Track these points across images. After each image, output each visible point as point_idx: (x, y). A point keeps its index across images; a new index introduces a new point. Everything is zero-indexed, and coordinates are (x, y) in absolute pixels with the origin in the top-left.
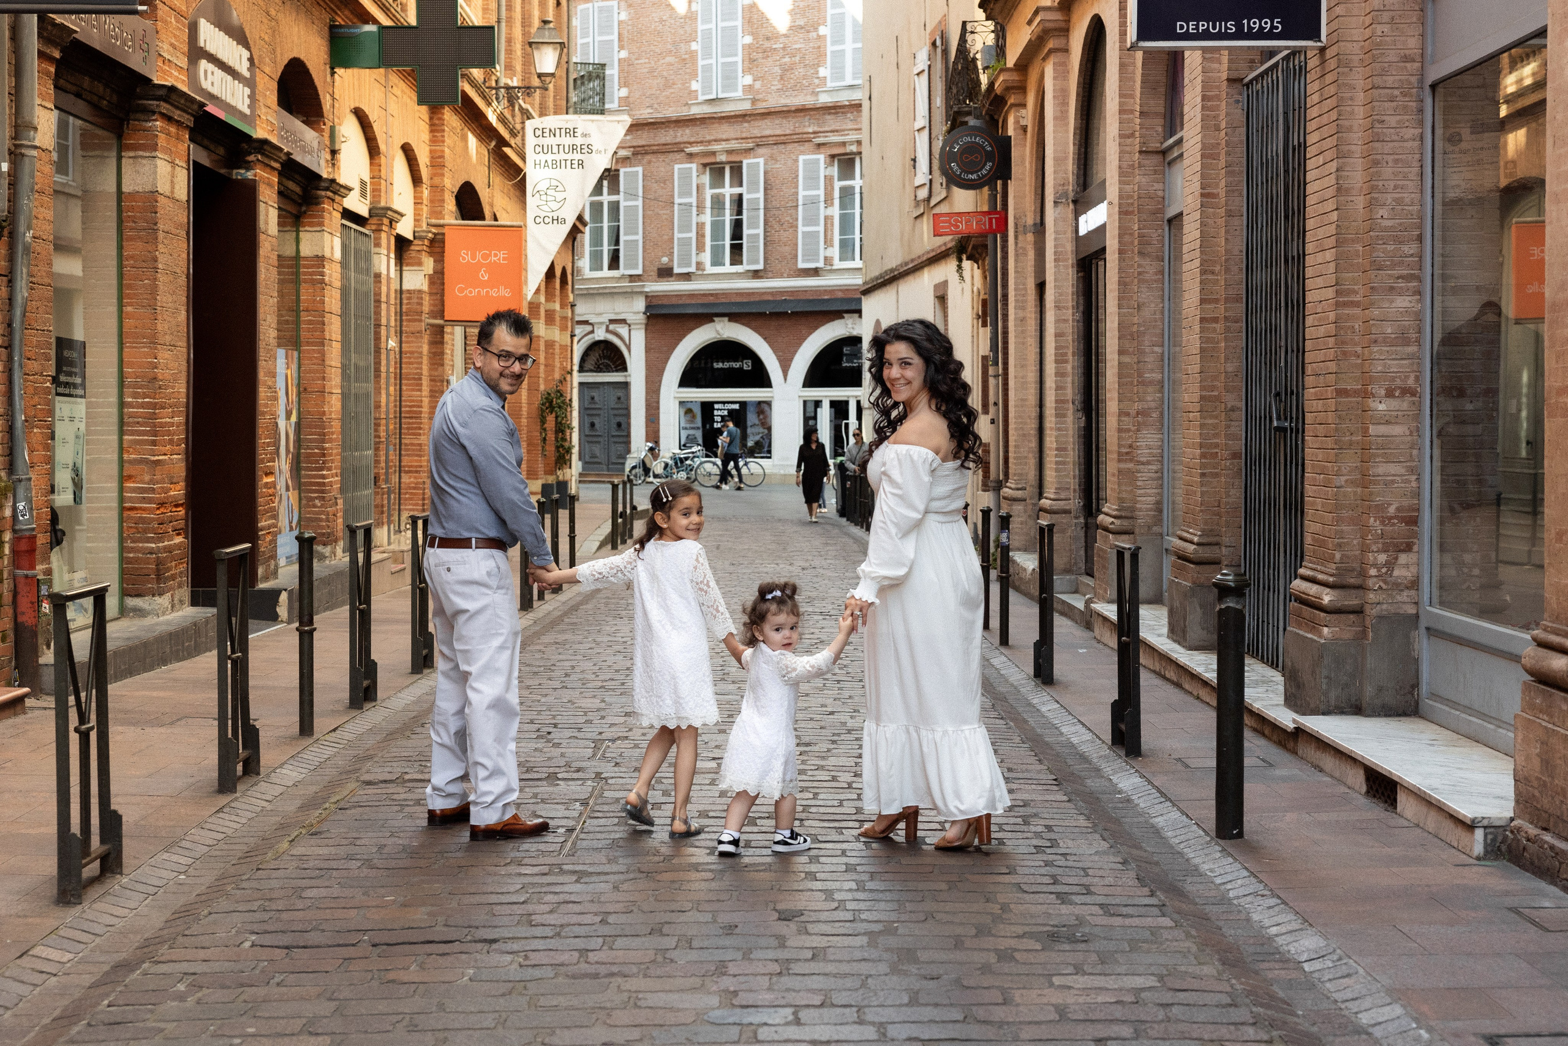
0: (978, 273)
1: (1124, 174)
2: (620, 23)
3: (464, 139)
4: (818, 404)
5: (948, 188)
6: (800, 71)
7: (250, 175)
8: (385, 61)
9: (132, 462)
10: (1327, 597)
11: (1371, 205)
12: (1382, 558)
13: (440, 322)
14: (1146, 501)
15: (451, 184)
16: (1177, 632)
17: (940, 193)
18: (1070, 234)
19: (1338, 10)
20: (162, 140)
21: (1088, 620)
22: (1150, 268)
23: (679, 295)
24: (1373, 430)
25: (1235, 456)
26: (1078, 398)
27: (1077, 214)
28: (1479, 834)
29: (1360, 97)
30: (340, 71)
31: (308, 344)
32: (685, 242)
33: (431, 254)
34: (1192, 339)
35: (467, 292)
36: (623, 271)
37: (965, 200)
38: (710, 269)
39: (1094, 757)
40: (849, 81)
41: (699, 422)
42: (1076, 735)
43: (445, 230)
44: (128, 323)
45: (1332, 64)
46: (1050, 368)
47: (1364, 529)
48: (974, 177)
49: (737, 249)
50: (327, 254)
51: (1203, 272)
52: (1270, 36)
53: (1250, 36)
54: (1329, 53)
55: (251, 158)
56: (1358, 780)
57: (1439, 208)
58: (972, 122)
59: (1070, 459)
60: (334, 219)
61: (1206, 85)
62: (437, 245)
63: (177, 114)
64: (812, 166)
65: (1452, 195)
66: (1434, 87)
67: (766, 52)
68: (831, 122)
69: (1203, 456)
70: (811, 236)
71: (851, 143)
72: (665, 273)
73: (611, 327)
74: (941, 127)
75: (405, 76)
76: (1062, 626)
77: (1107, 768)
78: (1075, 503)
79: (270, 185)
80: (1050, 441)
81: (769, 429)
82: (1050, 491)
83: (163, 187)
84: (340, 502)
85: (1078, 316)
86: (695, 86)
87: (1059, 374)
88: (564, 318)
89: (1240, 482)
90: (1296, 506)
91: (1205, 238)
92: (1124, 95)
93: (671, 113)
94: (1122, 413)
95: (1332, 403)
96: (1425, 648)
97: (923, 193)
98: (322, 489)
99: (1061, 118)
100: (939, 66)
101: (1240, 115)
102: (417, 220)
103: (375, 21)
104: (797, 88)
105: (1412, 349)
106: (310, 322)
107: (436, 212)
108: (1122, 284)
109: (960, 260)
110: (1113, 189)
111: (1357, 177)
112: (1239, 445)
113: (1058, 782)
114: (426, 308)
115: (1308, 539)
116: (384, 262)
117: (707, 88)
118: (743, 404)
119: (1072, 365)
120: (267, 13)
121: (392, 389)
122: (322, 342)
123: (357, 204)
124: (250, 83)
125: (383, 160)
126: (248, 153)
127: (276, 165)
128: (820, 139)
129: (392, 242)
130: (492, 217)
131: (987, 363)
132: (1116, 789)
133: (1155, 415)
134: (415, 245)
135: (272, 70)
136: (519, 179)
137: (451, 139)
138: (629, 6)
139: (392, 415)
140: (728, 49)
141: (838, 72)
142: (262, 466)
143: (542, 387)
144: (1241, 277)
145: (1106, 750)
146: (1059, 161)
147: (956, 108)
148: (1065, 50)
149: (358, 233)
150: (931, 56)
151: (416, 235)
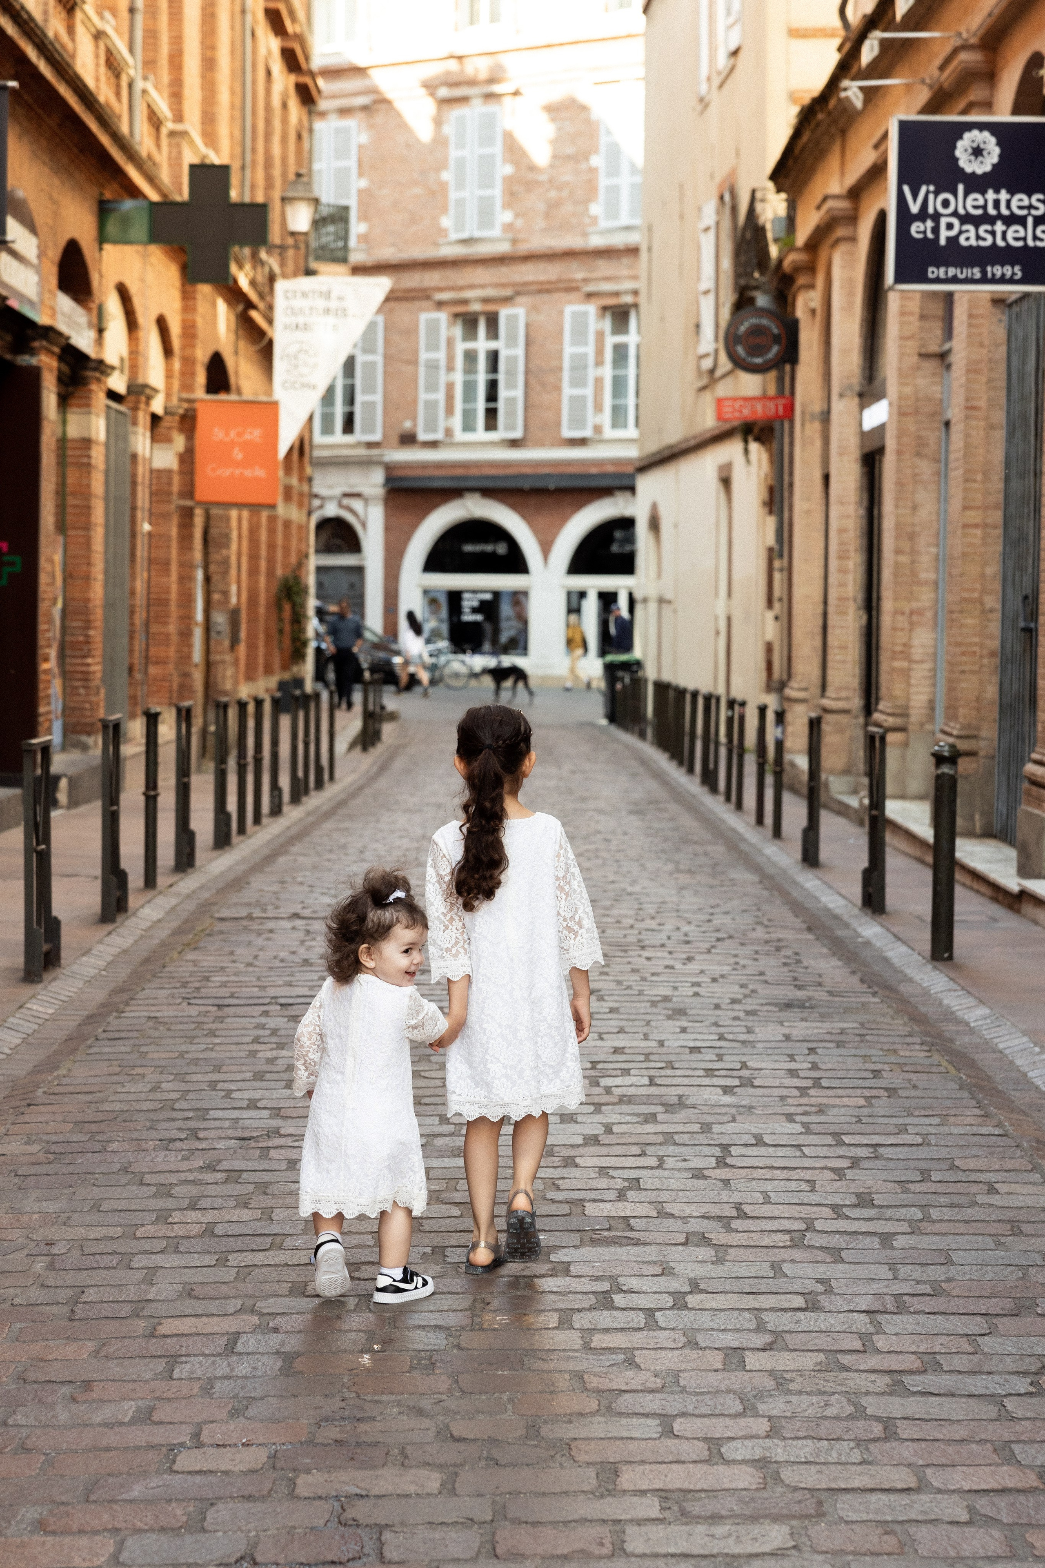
0: (765, 456)
1: (904, 375)
2: (360, 147)
3: (214, 305)
4: (582, 595)
5: (731, 366)
6: (568, 208)
7: (34, 361)
8: (155, 237)
13: (188, 503)
14: (917, 698)
15: (202, 356)
17: (723, 371)
18: (855, 425)
21: (861, 817)
22: (926, 469)
23: (424, 465)
25: (993, 654)
26: (860, 596)
27: (862, 407)
30: (107, 247)
31: (74, 528)
32: (431, 406)
33: (181, 430)
34: (955, 544)
35: (219, 472)
36: (359, 435)
37: (751, 384)
38: (460, 436)
39: (846, 918)
40: (625, 219)
41: (444, 613)
42: (832, 901)
43: (197, 405)
46: (833, 563)
48: (758, 360)
49: (491, 414)
50: (93, 436)
51: (966, 481)
52: (1011, 281)
53: (994, 281)
55: (36, 344)
58: (761, 300)
59: (850, 658)
60: (100, 400)
61: (972, 304)
62: (187, 421)
64: (580, 321)
67: (528, 187)
68: (604, 267)
70: (578, 402)
71: (626, 292)
72: (408, 439)
73: (346, 501)
76: (829, 818)
77: (854, 923)
78: (856, 703)
79: (50, 369)
80: (834, 638)
81: (525, 622)
82: (833, 691)
84: (103, 691)
85: (862, 512)
86: (446, 222)
87: (843, 570)
88: (301, 494)
89: (995, 679)
91: (968, 447)
92: (905, 297)
93: (418, 253)
94: (898, 612)
97: (708, 363)
98: (86, 677)
100: (726, 224)
101: (1000, 333)
102: (168, 395)
103: (145, 197)
104: (565, 227)
106: (77, 506)
107: (187, 386)
108: (900, 484)
109: (746, 442)
110: (892, 386)
112: (996, 644)
113: (809, 929)
114: (176, 488)
115: (1040, 727)
116: (141, 442)
117: (460, 225)
118: (497, 594)
119: (855, 563)
120: (50, 198)
121: (145, 575)
122: (87, 527)
123: (118, 383)
124: (38, 270)
125: (141, 334)
126: (34, 339)
127: (57, 350)
128: (591, 288)
129: (148, 419)
130: (239, 392)
131: (772, 555)
132: (859, 935)
133: (929, 614)
134: (167, 422)
135: (55, 254)
136: (265, 341)
137: (202, 306)
138: (371, 127)
139: (144, 603)
140: (486, 181)
141: (612, 210)
142: (41, 652)
143: (279, 572)
144: (1001, 486)
145: (856, 911)
146: (845, 352)
147: (743, 282)
148: (853, 239)
149: (118, 412)
150: (718, 212)
151: (167, 412)
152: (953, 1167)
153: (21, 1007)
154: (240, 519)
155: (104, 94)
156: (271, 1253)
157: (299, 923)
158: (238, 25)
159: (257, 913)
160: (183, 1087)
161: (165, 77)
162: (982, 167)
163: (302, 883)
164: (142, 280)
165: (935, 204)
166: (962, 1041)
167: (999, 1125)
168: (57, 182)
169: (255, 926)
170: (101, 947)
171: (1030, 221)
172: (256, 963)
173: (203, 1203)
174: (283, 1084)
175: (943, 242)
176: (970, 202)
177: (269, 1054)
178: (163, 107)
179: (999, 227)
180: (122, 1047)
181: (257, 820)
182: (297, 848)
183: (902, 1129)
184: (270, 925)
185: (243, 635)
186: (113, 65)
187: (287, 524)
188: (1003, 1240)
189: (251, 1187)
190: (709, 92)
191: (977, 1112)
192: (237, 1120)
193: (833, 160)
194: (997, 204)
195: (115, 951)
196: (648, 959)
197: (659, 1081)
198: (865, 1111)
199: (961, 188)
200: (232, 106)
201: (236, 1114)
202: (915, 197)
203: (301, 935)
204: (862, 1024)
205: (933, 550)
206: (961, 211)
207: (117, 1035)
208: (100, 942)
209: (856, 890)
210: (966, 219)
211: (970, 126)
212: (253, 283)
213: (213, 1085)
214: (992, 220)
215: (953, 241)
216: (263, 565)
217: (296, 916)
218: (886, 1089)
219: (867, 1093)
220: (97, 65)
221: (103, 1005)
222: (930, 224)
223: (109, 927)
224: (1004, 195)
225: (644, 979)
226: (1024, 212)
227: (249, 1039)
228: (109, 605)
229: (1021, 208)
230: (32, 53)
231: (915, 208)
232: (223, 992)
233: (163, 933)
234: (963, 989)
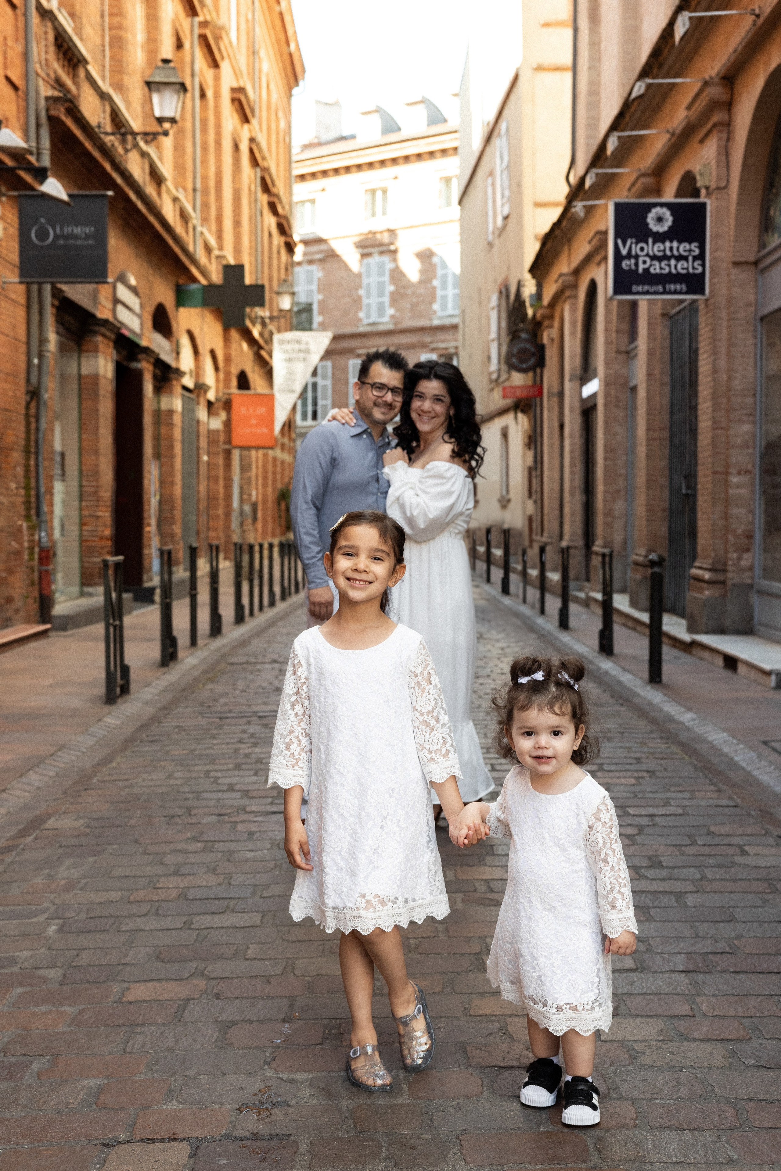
0: (526, 420)
1: (608, 364)
2: (319, 279)
3: (241, 345)
5: (509, 372)
6: (422, 307)
7: (139, 365)
9: (86, 516)
10: (707, 576)
11: (730, 379)
12: (735, 555)
13: (229, 447)
14: (618, 538)
15: (235, 371)
16: (633, 603)
17: (504, 376)
18: (578, 396)
19: (715, 280)
20: (101, 347)
21: (587, 603)
22: (620, 414)
24: (731, 491)
25: (664, 510)
26: (582, 486)
27: (582, 386)
28: (773, 678)
29: (725, 324)
30: (182, 310)
31: (164, 457)
33: (224, 410)
34: (642, 450)
35: (244, 430)
37: (518, 379)
39: (590, 656)
40: (450, 311)
43: (232, 396)
44: (84, 443)
45: (711, 307)
46: (567, 469)
47: (727, 541)
48: (524, 366)
50: (174, 408)
52: (680, 293)
53: (670, 293)
54: (710, 302)
55: (141, 356)
56: (720, 661)
57: (764, 380)
58: (523, 335)
60: (178, 390)
61: (650, 317)
62: (227, 405)
63: (109, 334)
65: (771, 373)
66: (762, 319)
67: (403, 296)
68: (440, 336)
69: (648, 510)
71: (452, 348)
74: (505, 340)
75: (211, 312)
76: (573, 607)
77: (596, 661)
78: (580, 543)
79: (148, 371)
80: (567, 509)
82: (567, 537)
83: (101, 372)
85: (582, 441)
86: (361, 315)
87: (572, 473)
90: (693, 534)
91: (649, 397)
92: (607, 321)
94: (606, 492)
95: (710, 478)
96: (755, 600)
97: (494, 376)
98: (172, 535)
99: (573, 334)
100: (504, 304)
101: (667, 332)
102: (217, 391)
103: (199, 282)
104: (420, 316)
105: (751, 451)
106: (166, 445)
107: (227, 386)
108: (606, 423)
109: (516, 413)
110: (601, 371)
111: (723, 364)
112: (666, 505)
114: (222, 439)
115: (699, 548)
116: (202, 414)
117: (368, 316)
119: (579, 468)
120: (147, 279)
121: (205, 483)
122: (172, 456)
123: (188, 381)
124: (140, 316)
125: (201, 358)
126: (138, 354)
127: (152, 360)
128: (434, 346)
129: (206, 403)
130: (255, 389)
131: (530, 470)
132: (600, 668)
133: (623, 493)
134: (217, 405)
135: (150, 309)
136: (268, 368)
137: (234, 346)
138: (324, 269)
139: (205, 498)
140: (381, 294)
141: (444, 307)
142: (146, 521)
143: (279, 486)
144: (668, 417)
145: (595, 654)
146: (572, 357)
147: (514, 328)
148: (575, 297)
149: (189, 398)
150: (500, 299)
151: (217, 399)
152: (709, 833)
153: (99, 720)
154: (257, 458)
155: (179, 229)
156: (225, 916)
157: (276, 666)
158: (253, 209)
159: (252, 660)
160: (188, 775)
161: (214, 227)
162: (663, 228)
163: (280, 643)
164: (201, 329)
165: (636, 249)
166: (683, 736)
167: (730, 798)
168: (151, 272)
169: (250, 667)
170: (158, 682)
171: (690, 259)
172: (248, 690)
173: (185, 870)
174: (253, 772)
175: (640, 270)
176: (656, 248)
177: (247, 751)
178: (213, 242)
179: (673, 262)
180: (155, 747)
181: (261, 608)
182: (280, 624)
183: (667, 803)
184: (259, 667)
185: (260, 515)
186: (184, 216)
187: (283, 462)
188: (767, 897)
189: (220, 855)
190: (494, 238)
191: (712, 788)
192: (218, 800)
193: (564, 257)
194: (671, 249)
195: (165, 683)
196: (481, 684)
197: (498, 768)
198: (637, 788)
199: (650, 241)
200: (250, 248)
201: (219, 795)
202: (624, 245)
203: (276, 673)
204: (620, 725)
205: (625, 458)
206: (651, 253)
207: (154, 738)
208: (158, 678)
209: (595, 642)
210: (654, 258)
211: (655, 205)
212: (261, 334)
213: (207, 773)
214: (668, 258)
215: (647, 270)
216: (270, 482)
217: (274, 661)
218: (648, 771)
219: (636, 775)
220: (175, 215)
221: (152, 718)
222: (633, 261)
223: (165, 670)
224: (675, 244)
225: (480, 697)
226: (686, 254)
227: (235, 740)
228: (184, 498)
229: (685, 251)
230: (133, 196)
231: (624, 252)
232: (225, 709)
233: (197, 673)
234: (674, 701)
